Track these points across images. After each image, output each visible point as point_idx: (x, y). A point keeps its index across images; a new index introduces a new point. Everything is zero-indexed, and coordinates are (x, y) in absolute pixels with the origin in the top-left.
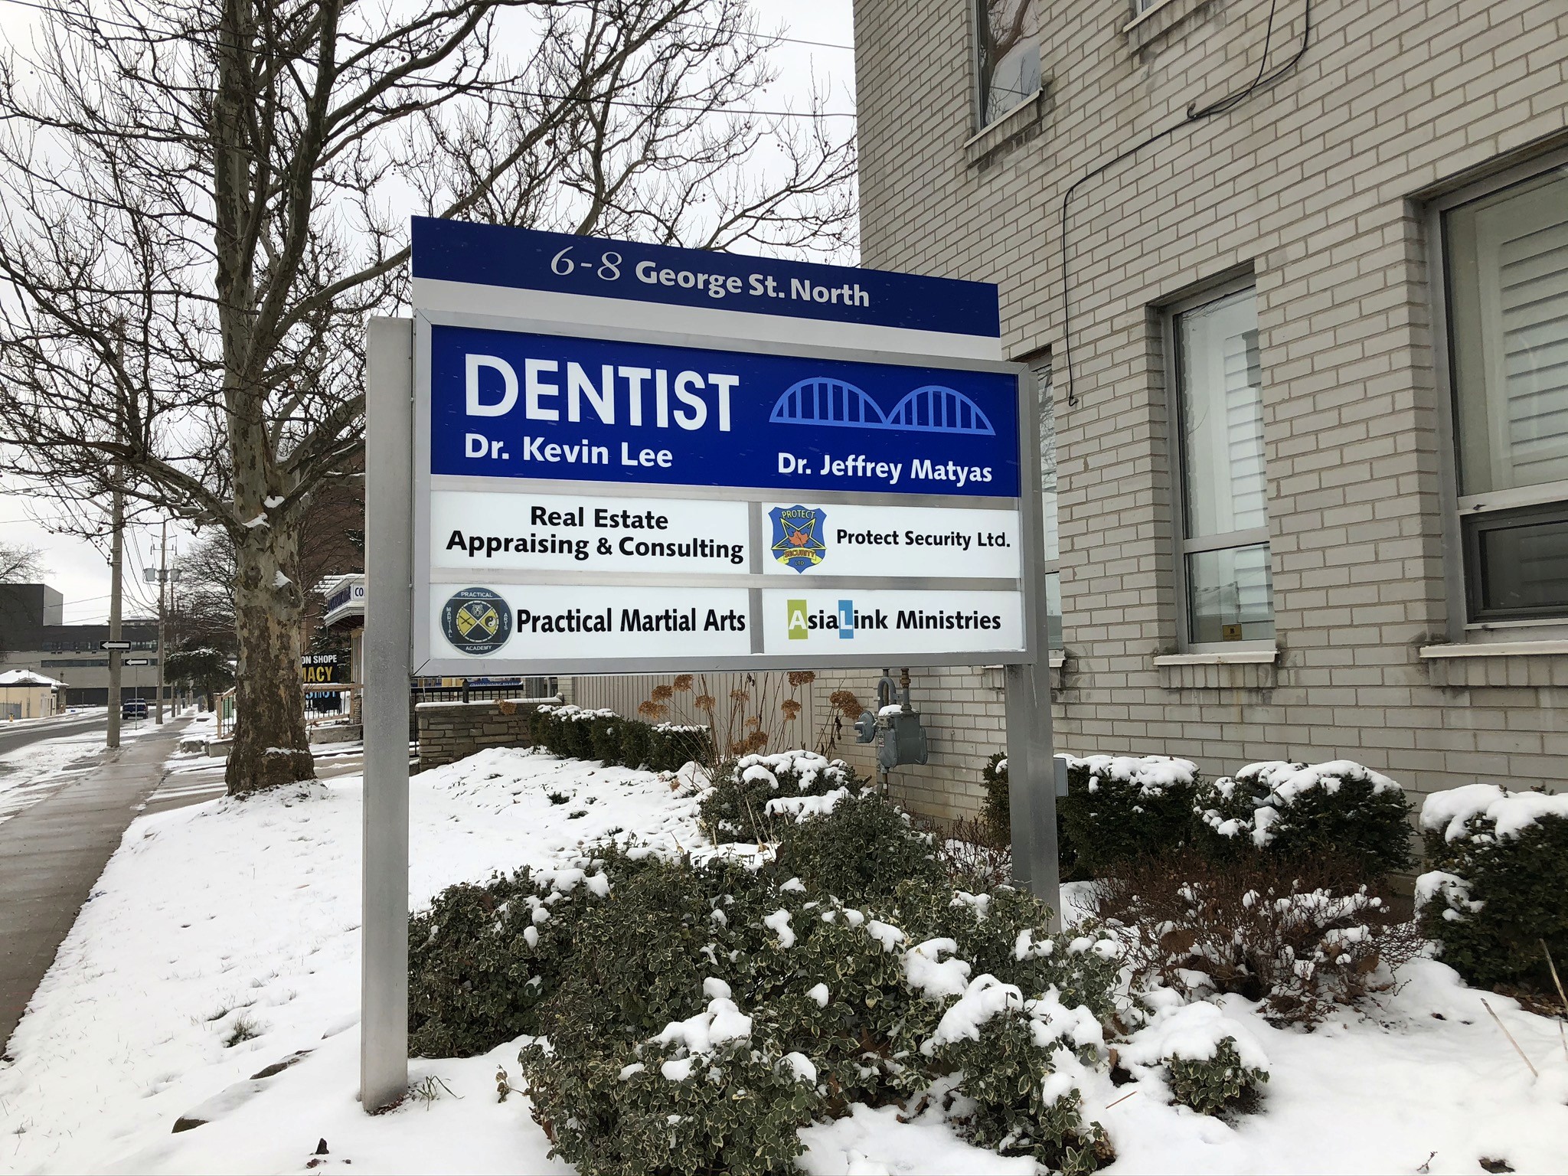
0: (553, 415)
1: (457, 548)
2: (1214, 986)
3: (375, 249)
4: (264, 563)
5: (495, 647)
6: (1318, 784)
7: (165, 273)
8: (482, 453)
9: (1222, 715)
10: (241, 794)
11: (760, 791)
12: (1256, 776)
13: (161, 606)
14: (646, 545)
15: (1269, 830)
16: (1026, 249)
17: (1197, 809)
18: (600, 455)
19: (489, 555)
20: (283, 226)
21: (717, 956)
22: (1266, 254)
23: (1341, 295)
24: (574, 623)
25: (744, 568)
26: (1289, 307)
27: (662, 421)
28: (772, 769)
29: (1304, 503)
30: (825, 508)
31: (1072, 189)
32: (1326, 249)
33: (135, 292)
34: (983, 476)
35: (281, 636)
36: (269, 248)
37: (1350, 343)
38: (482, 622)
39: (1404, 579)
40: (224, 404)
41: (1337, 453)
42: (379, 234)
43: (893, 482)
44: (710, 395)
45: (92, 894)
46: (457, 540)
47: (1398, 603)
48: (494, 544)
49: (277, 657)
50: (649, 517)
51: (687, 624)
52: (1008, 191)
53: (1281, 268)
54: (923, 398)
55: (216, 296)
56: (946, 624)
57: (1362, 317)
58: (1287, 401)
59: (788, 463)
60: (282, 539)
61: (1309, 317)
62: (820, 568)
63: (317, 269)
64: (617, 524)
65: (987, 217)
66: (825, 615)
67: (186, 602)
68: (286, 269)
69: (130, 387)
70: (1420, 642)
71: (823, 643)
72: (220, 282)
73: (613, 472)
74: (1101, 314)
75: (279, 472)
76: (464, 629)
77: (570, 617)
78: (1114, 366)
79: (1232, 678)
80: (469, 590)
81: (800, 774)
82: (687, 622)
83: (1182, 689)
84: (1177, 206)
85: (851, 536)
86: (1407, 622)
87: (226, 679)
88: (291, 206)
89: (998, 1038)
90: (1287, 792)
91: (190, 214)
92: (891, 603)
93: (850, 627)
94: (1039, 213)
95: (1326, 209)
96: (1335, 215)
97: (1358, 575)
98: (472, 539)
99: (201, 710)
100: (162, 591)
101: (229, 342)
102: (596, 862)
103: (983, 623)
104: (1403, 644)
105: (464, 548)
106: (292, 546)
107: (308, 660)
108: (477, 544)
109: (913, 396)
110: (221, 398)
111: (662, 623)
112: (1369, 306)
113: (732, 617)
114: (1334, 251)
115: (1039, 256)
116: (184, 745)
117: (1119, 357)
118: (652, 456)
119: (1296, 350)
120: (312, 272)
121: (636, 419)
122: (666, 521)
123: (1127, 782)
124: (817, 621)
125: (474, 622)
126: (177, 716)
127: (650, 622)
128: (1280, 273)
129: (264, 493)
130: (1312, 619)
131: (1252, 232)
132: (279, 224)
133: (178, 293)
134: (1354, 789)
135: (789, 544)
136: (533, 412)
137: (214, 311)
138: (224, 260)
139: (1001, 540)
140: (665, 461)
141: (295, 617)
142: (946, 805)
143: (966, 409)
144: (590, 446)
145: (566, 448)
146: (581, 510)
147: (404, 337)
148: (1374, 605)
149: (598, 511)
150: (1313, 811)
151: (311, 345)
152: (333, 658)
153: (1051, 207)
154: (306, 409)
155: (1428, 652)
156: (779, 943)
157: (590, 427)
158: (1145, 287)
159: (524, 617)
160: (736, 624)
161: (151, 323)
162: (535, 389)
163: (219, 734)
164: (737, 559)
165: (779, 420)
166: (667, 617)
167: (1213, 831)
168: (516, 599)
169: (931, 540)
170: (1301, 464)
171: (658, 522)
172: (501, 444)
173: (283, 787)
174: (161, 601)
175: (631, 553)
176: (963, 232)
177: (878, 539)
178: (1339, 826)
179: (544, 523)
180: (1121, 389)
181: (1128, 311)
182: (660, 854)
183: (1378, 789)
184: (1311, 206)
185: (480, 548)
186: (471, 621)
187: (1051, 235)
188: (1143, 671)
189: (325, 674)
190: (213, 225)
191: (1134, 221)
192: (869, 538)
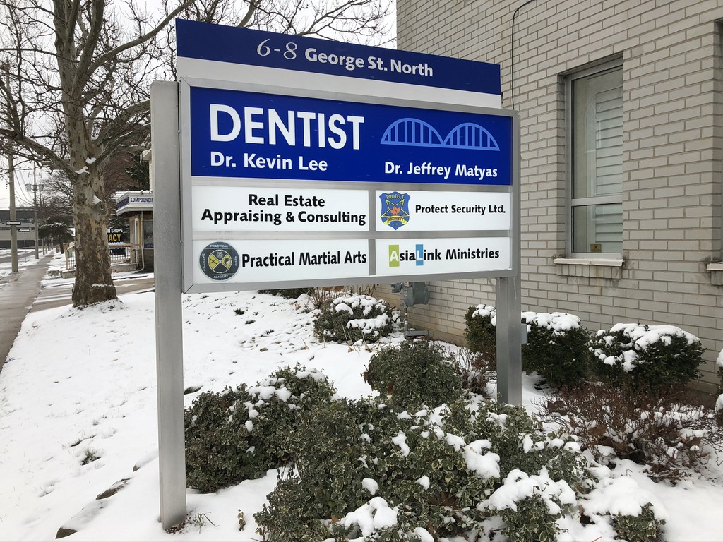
0: (260, 140)
1: (207, 219)
2: (615, 454)
3: (138, 29)
4: (87, 191)
5: (230, 276)
6: (660, 340)
7: (28, 39)
8: (220, 163)
9: (590, 291)
10: (80, 306)
11: (344, 317)
12: (622, 332)
13: (35, 203)
14: (312, 215)
15: (633, 363)
16: (490, 41)
17: (591, 349)
18: (287, 164)
19: (226, 223)
20: (89, 14)
21: (367, 462)
22: (631, 49)
23: (674, 73)
24: (274, 261)
25: (366, 228)
26: (642, 79)
27: (322, 144)
28: (350, 305)
29: (643, 185)
30: (409, 193)
31: (518, 9)
32: (667, 47)
33: (13, 49)
34: (492, 174)
35: (97, 229)
36: (82, 26)
37: (678, 100)
38: (222, 262)
39: (700, 228)
40: (63, 110)
41: (665, 159)
42: (140, 21)
43: (446, 178)
44: (348, 128)
45: (8, 359)
46: (207, 214)
47: (696, 240)
48: (228, 217)
49: (95, 239)
50: (315, 199)
51: (335, 260)
52: (481, 9)
53: (639, 57)
54: (462, 130)
55: (55, 52)
56: (471, 256)
57: (686, 86)
58: (638, 130)
59: (391, 168)
60: (96, 179)
61: (654, 84)
62: (407, 227)
63: (108, 38)
64: (297, 204)
65: (468, 23)
66: (409, 253)
67: (47, 201)
68: (91, 40)
69: (12, 100)
70: (707, 261)
71: (408, 269)
72: (58, 44)
73: (294, 174)
74: (532, 78)
75: (93, 145)
76: (213, 266)
77: (271, 258)
78: (538, 106)
79: (597, 272)
80: (215, 244)
81: (363, 308)
82: (335, 259)
83: (569, 276)
84: (579, 21)
85: (423, 208)
86: (700, 250)
87: (69, 238)
88: (93, 5)
89: (527, 510)
90: (642, 343)
91: (40, 8)
92: (443, 245)
93: (422, 259)
94: (498, 22)
95: (668, 25)
96: (673, 29)
97: (673, 224)
98: (216, 214)
99: (57, 251)
100: (35, 195)
101: (63, 76)
102: (280, 380)
103: (490, 255)
104: (697, 262)
105: (211, 219)
106: (101, 183)
107: (109, 231)
108: (218, 216)
109: (457, 128)
110: (61, 107)
111: (322, 260)
112: (690, 80)
113: (359, 255)
114: (672, 48)
115: (497, 45)
116: (50, 272)
117: (541, 101)
118: (316, 164)
119: (645, 102)
120: (105, 40)
121: (307, 143)
122: (324, 202)
123: (546, 328)
124: (404, 256)
125: (218, 262)
126: (46, 255)
127: (315, 260)
128: (638, 59)
129: (85, 156)
130: (643, 245)
131: (623, 36)
132: (87, 14)
133: (35, 50)
134: (678, 341)
135: (390, 214)
136: (249, 139)
137: (55, 60)
138: (58, 33)
139: (500, 209)
140: (323, 167)
141: (104, 219)
142: (437, 324)
143: (485, 136)
144: (281, 159)
145: (268, 160)
146: (277, 196)
147: (173, 93)
148: (681, 240)
149: (286, 197)
150: (657, 354)
151: (106, 80)
152: (121, 230)
153: (505, 19)
154: (105, 113)
155: (711, 267)
156: (401, 454)
157: (281, 147)
158: (558, 64)
159: (246, 258)
160: (362, 259)
161: (22, 67)
162: (250, 125)
163: (67, 267)
164: (362, 222)
165: (386, 143)
166: (324, 256)
167: (601, 362)
168: (241, 248)
169: (465, 210)
170: (643, 164)
171: (319, 202)
172: (231, 158)
173: (101, 303)
174: (35, 200)
175: (305, 221)
176: (454, 30)
177: (437, 209)
178: (670, 362)
179: (256, 204)
180: (541, 119)
181: (547, 77)
182: (314, 375)
183: (690, 342)
184: (659, 23)
185: (220, 219)
186: (217, 261)
187: (505, 34)
188: (547, 265)
189: (117, 237)
190: (52, 14)
191: (554, 28)
192: (433, 209)
